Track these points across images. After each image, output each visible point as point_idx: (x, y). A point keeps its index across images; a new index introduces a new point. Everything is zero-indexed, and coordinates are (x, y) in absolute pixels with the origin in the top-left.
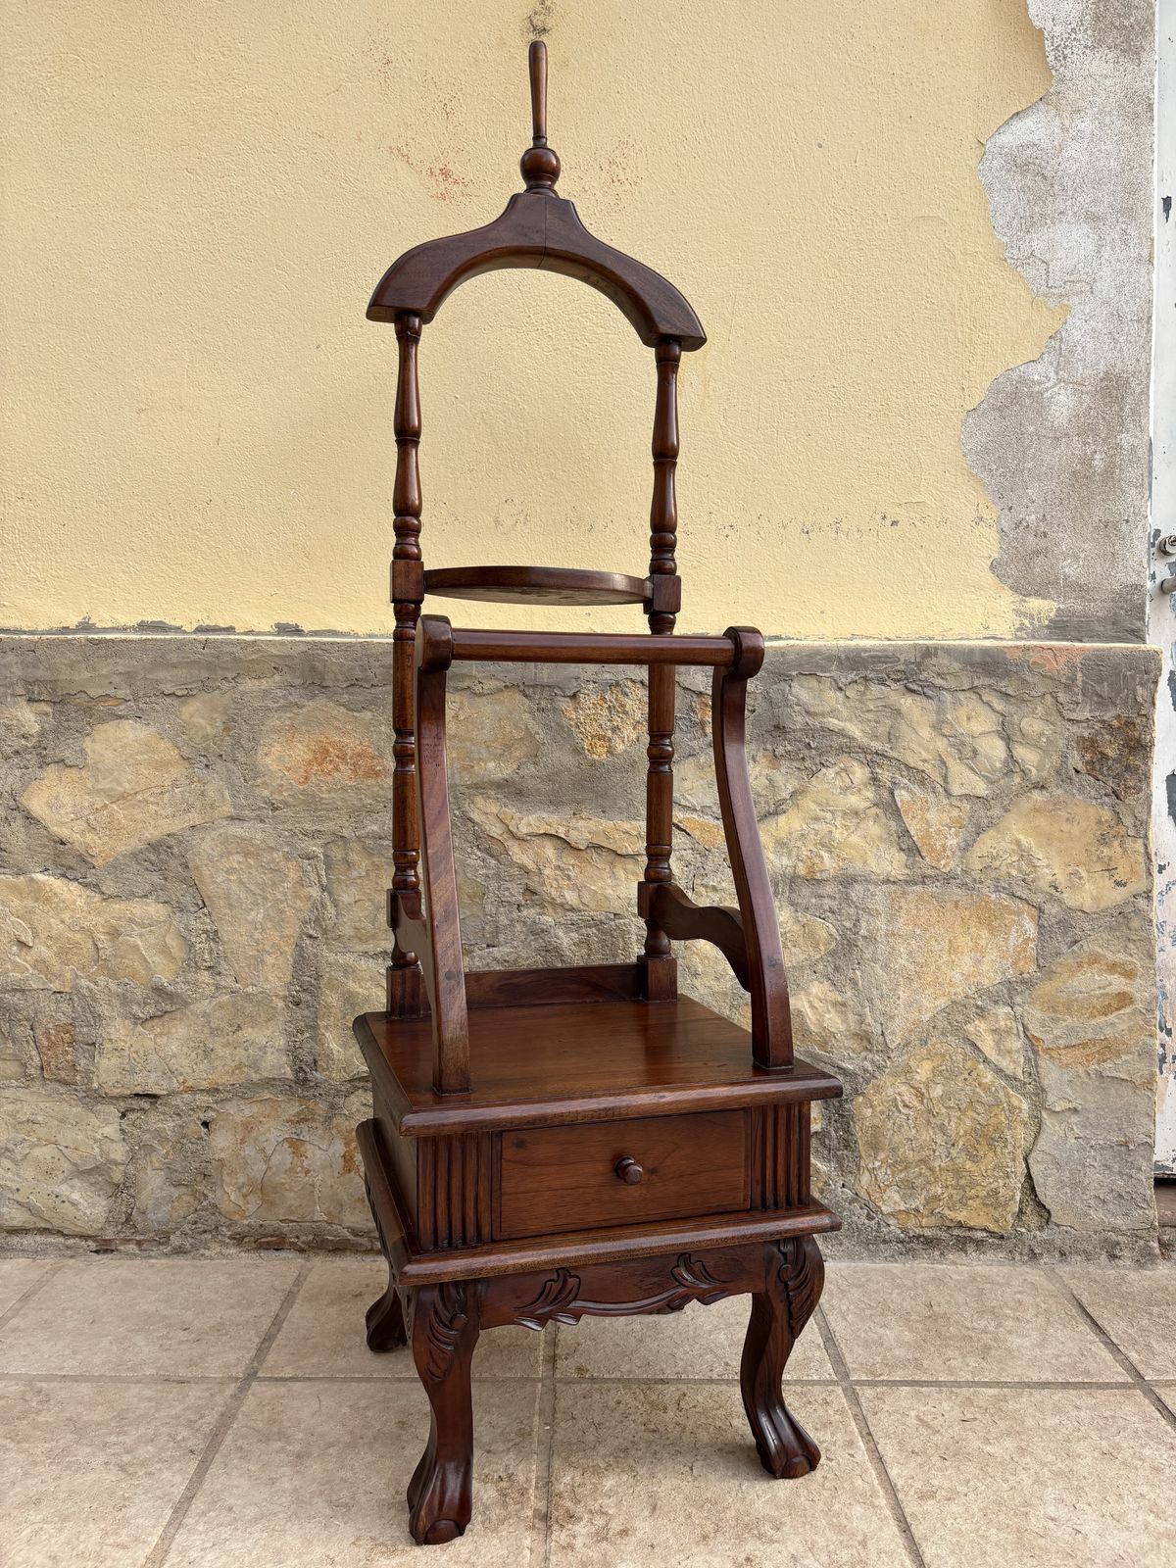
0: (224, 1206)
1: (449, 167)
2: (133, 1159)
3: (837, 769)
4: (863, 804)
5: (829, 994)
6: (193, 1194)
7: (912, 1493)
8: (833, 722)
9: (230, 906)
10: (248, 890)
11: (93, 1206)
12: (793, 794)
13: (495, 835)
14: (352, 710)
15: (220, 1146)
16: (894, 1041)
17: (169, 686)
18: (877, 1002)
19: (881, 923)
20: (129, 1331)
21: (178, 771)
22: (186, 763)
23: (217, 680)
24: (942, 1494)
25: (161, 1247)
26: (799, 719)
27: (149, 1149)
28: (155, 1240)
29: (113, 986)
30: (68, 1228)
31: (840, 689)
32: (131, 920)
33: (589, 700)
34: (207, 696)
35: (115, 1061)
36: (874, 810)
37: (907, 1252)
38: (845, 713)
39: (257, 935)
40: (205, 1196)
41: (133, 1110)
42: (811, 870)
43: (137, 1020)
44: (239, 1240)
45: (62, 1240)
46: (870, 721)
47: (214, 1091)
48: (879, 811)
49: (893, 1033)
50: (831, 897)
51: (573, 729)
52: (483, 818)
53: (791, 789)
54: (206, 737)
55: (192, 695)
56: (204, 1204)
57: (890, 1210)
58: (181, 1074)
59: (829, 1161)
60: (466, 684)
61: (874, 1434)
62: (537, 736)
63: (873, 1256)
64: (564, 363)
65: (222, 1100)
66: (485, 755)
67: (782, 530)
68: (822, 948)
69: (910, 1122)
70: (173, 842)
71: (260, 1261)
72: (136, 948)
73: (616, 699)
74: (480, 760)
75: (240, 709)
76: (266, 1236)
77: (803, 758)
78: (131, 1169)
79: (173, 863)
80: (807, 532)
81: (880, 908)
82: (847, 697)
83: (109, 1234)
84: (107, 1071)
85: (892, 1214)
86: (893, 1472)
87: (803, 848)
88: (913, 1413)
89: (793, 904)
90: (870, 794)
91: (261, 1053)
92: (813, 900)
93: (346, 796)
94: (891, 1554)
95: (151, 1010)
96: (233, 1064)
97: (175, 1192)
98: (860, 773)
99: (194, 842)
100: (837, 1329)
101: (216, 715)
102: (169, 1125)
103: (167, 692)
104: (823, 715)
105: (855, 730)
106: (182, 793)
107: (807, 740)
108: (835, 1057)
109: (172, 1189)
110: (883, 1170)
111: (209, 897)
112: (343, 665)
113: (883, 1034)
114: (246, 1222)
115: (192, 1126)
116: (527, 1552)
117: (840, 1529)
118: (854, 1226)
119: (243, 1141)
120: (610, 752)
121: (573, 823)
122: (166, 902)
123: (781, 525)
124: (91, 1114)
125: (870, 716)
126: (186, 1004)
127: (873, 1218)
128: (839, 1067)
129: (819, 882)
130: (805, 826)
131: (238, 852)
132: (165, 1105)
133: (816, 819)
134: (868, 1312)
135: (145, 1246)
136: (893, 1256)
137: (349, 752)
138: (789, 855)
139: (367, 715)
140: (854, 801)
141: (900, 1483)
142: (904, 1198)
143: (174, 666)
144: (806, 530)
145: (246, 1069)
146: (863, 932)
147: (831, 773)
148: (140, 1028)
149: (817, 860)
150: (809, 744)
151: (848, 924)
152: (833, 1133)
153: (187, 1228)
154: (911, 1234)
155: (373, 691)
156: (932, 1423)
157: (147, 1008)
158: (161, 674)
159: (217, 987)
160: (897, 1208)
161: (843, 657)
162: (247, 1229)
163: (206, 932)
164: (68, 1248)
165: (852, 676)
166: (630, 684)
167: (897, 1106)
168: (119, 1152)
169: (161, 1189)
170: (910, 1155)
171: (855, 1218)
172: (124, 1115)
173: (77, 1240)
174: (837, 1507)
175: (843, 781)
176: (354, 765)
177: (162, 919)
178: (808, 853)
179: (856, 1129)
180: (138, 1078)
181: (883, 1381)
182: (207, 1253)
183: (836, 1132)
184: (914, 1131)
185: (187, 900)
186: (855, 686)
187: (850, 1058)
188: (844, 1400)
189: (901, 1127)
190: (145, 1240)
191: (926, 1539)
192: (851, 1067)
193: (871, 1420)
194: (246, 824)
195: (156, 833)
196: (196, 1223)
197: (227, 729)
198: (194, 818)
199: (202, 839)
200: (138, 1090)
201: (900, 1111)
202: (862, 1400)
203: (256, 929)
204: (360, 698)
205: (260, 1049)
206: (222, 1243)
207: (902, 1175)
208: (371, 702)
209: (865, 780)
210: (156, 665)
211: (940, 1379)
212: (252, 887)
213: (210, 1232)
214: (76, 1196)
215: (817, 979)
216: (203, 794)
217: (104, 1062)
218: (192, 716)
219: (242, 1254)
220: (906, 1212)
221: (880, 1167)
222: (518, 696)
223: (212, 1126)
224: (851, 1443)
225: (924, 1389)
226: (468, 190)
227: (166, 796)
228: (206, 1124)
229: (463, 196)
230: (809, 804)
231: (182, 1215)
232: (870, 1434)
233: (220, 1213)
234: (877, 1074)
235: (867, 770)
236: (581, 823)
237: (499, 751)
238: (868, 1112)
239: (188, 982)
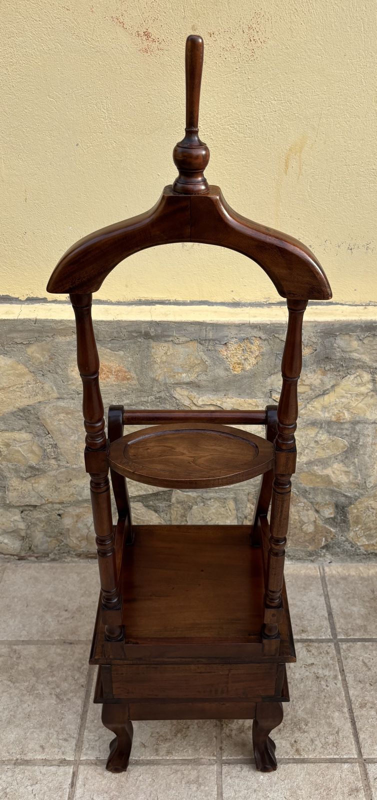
0: (71, 545)
1: (150, 30)
2: (28, 527)
3: (355, 375)
4: (366, 391)
5: (342, 468)
6: (57, 540)
7: (357, 704)
8: (355, 355)
9: (61, 434)
10: (69, 428)
11: (14, 544)
12: (333, 386)
13: (187, 405)
14: (114, 351)
15: (67, 523)
16: (369, 485)
17: (19, 340)
18: (364, 471)
19: (369, 440)
20: (43, 612)
21: (29, 377)
22: (33, 374)
23: (43, 337)
24: (369, 705)
25: (46, 558)
26: (338, 354)
27: (35, 525)
28: (43, 556)
29: (10, 466)
30: (5, 552)
31: (361, 340)
32: (14, 440)
33: (233, 346)
34: (39, 344)
35: (15, 494)
36: (372, 393)
37: (367, 558)
38: (362, 350)
39: (75, 445)
40: (63, 541)
41: (26, 510)
42: (339, 418)
43: (22, 478)
44: (79, 556)
45: (3, 555)
46: (374, 354)
47: (61, 503)
48: (374, 393)
49: (370, 482)
50: (347, 429)
51: (225, 359)
52: (181, 397)
53: (332, 384)
54: (41, 363)
55: (31, 344)
56: (62, 544)
57: (361, 544)
58: (46, 497)
59: (336, 527)
60: (171, 339)
61: (345, 670)
62: (207, 363)
63: (352, 560)
64: (220, 155)
65: (66, 507)
66: (181, 371)
67: (337, 248)
68: (340, 450)
69: (374, 515)
70: (30, 408)
71: (89, 564)
72: (19, 451)
73: (247, 346)
74: (178, 373)
75: (57, 350)
76: (89, 554)
77: (339, 371)
78: (29, 532)
79: (32, 417)
80: (351, 249)
81: (370, 434)
82: (364, 343)
83: (23, 554)
84: (12, 497)
85: (362, 546)
86: (351, 692)
87: (336, 409)
88: (361, 658)
89: (328, 432)
90: (370, 386)
91: (82, 490)
92: (339, 431)
93: (113, 388)
94: (347, 737)
95: (29, 474)
96: (69, 493)
97: (49, 540)
98: (367, 377)
99: (41, 409)
100: (334, 607)
101: (44, 353)
102: (43, 516)
103: (18, 342)
104: (351, 352)
105: (366, 358)
106: (33, 387)
107: (342, 363)
108: (342, 491)
109: (47, 538)
110: (360, 531)
111: (51, 431)
112: (108, 331)
113: (365, 482)
114: (81, 550)
115: (54, 516)
116: (215, 739)
117: (330, 725)
118: (345, 550)
119: (77, 522)
120: (243, 369)
121: (224, 400)
122: (30, 433)
123: (337, 246)
124: (7, 512)
125: (374, 351)
126: (45, 472)
127: (353, 547)
128: (344, 495)
129: (342, 423)
130: (337, 400)
131: (63, 413)
132: (40, 508)
133: (343, 397)
134: (347, 596)
135: (39, 558)
136: (360, 560)
137: (114, 370)
138: (329, 412)
139: (122, 353)
140: (363, 389)
141: (353, 699)
142: (368, 540)
143: (21, 331)
144: (350, 248)
145: (75, 496)
146: (360, 443)
147: (352, 377)
148: (25, 481)
149: (341, 415)
150: (342, 365)
151: (354, 441)
152: (339, 518)
153: (56, 552)
154: (369, 552)
155: (123, 342)
156: (368, 664)
157: (27, 473)
158: (15, 335)
159: (59, 466)
160: (364, 544)
161: (363, 326)
162: (82, 552)
163: (51, 444)
164: (6, 558)
165: (367, 334)
166: (254, 338)
167: (368, 509)
168: (22, 526)
169: (43, 538)
170: (372, 526)
171: (345, 547)
172: (22, 512)
173: (9, 556)
174: (329, 713)
175: (358, 381)
176: (116, 375)
177: (29, 439)
178: (338, 412)
179: (349, 516)
180: (27, 500)
181: (350, 639)
182: (66, 560)
183: (340, 517)
184: (375, 518)
185: (41, 432)
186: (368, 338)
187: (349, 491)
188: (334, 651)
189: (369, 516)
190: (39, 556)
191: (361, 729)
192: (349, 495)
193: (344, 662)
194: (65, 401)
195: (21, 404)
196: (59, 550)
197: (51, 359)
198: (40, 398)
199: (45, 407)
200: (27, 503)
201: (369, 510)
202: (342, 651)
203: (75, 443)
204: (118, 345)
205: (81, 488)
206: (72, 557)
207: (368, 533)
208: (123, 348)
209: (369, 380)
210: (11, 331)
211: (374, 637)
212: (71, 427)
213: (66, 553)
214: (6, 541)
215: (337, 462)
216: (42, 388)
217: (10, 494)
218: (33, 353)
219: (81, 560)
220: (368, 545)
221: (358, 530)
222: (196, 344)
223: (63, 516)
224: (335, 677)
225: (367, 644)
226: (161, 46)
227: (24, 388)
228: (59, 515)
229: (158, 50)
230: (339, 390)
231: (53, 546)
232: (343, 670)
233: (70, 547)
234: (361, 497)
235: (370, 376)
236: (228, 399)
237: (188, 369)
238: (355, 511)
239: (45, 464)
